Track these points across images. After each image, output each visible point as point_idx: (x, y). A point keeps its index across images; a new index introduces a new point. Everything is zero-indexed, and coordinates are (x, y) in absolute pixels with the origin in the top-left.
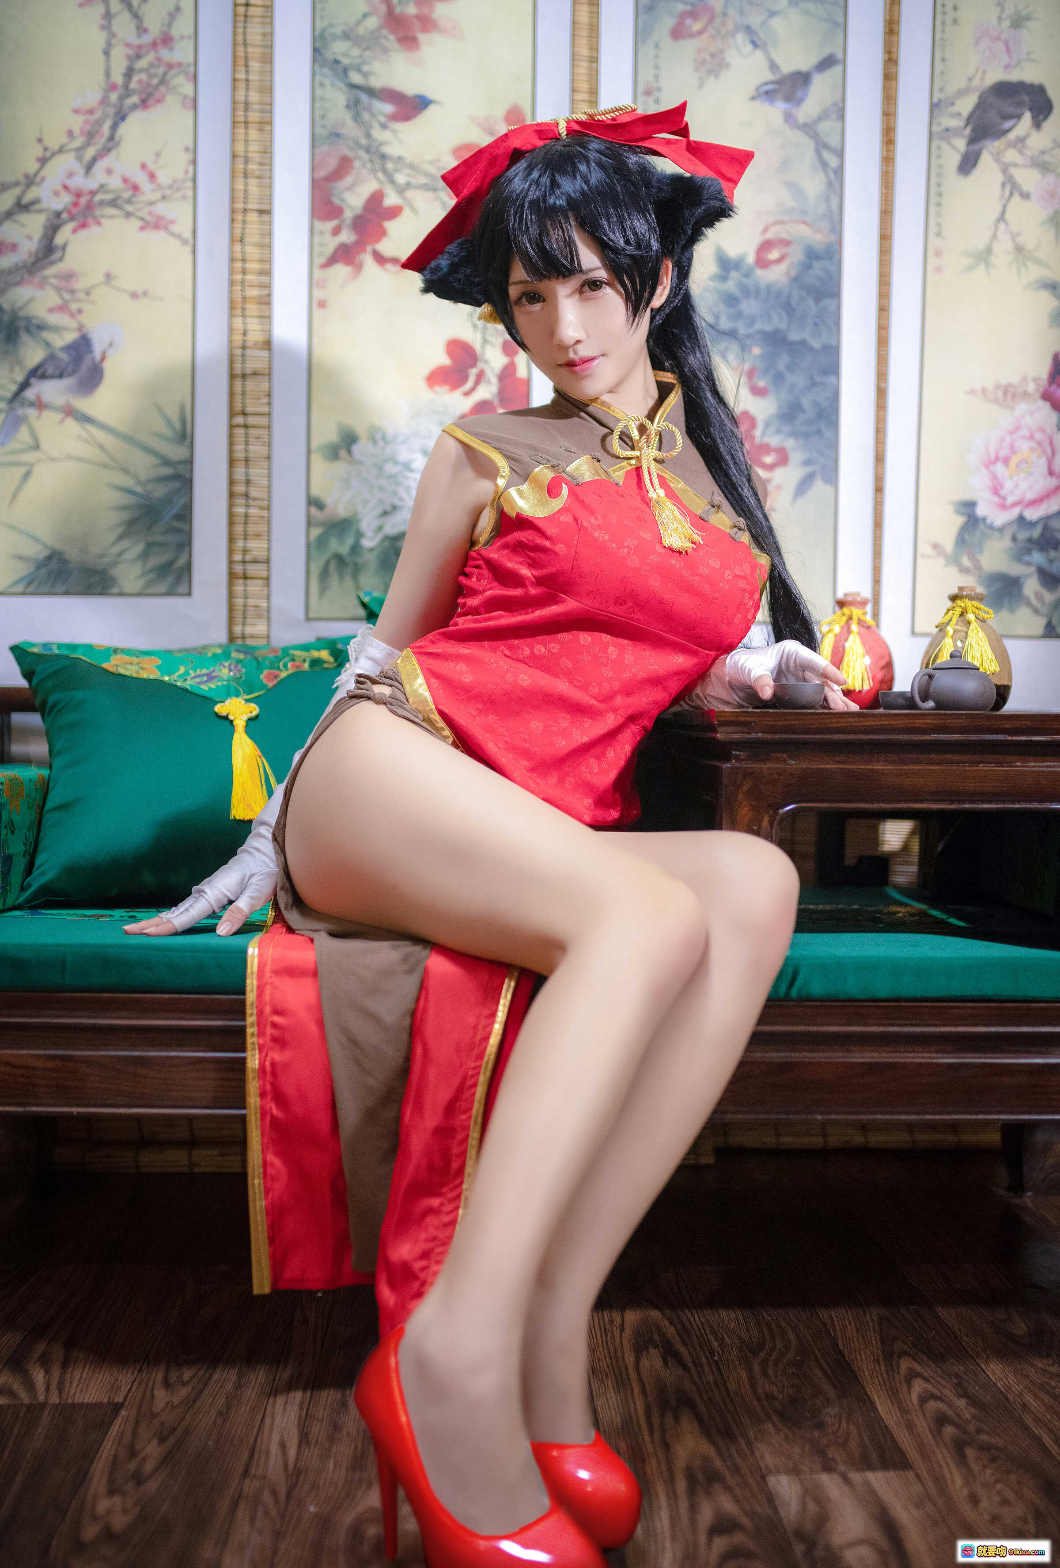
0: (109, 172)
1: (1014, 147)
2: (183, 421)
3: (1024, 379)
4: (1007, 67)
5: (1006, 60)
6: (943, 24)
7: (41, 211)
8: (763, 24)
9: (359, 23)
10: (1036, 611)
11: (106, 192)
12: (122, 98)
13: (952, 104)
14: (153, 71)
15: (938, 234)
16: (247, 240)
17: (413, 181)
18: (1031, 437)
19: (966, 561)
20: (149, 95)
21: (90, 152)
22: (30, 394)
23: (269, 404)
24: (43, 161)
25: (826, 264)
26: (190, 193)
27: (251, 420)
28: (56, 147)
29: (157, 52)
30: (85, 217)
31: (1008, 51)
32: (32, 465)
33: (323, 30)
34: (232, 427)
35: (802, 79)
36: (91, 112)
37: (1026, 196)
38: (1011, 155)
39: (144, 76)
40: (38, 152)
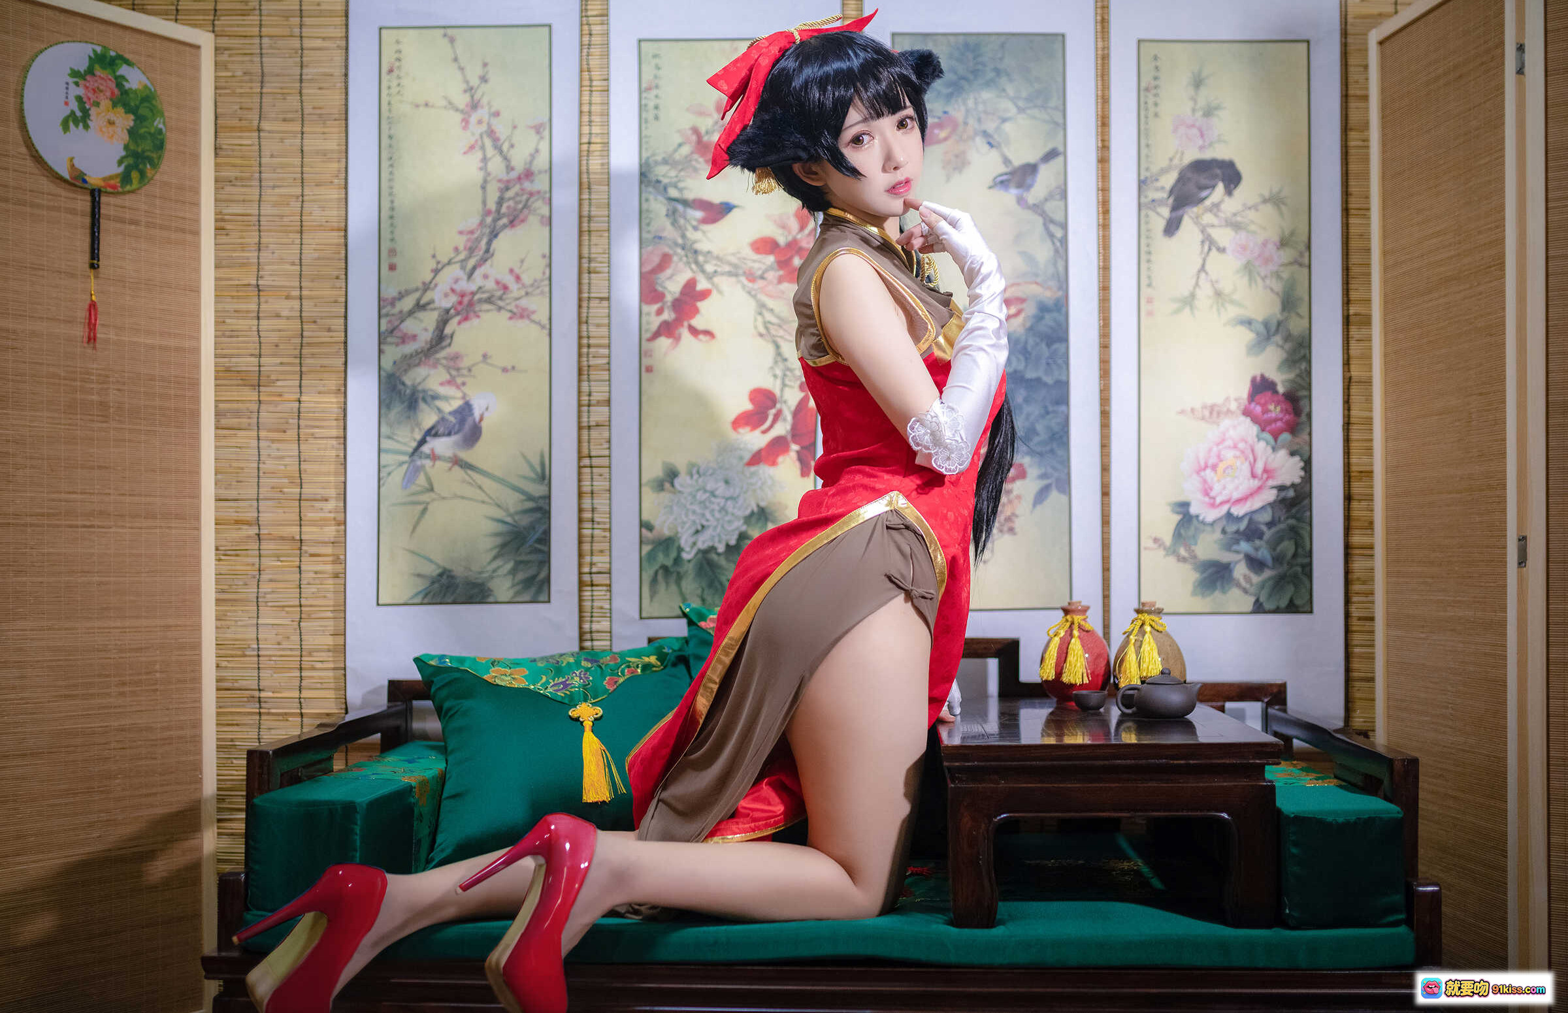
0: (486, 277)
1: (1211, 211)
2: (543, 465)
3: (1227, 399)
4: (1201, 148)
5: (1200, 142)
6: (1146, 117)
7: (435, 309)
8: (998, 129)
9: (675, 151)
10: (1245, 591)
11: (483, 292)
12: (495, 221)
13: (1157, 180)
14: (518, 199)
15: (1149, 285)
16: (590, 321)
17: (719, 270)
18: (1235, 447)
19: (1183, 552)
20: (516, 217)
21: (472, 262)
22: (426, 449)
23: (609, 448)
24: (436, 272)
25: (1055, 315)
26: (547, 289)
27: (595, 462)
28: (446, 261)
29: (521, 184)
30: (467, 312)
31: (1202, 135)
32: (428, 503)
33: (648, 158)
34: (580, 467)
35: (1030, 170)
36: (472, 232)
37: (1222, 250)
38: (1208, 218)
39: (511, 203)
40: (433, 265)
